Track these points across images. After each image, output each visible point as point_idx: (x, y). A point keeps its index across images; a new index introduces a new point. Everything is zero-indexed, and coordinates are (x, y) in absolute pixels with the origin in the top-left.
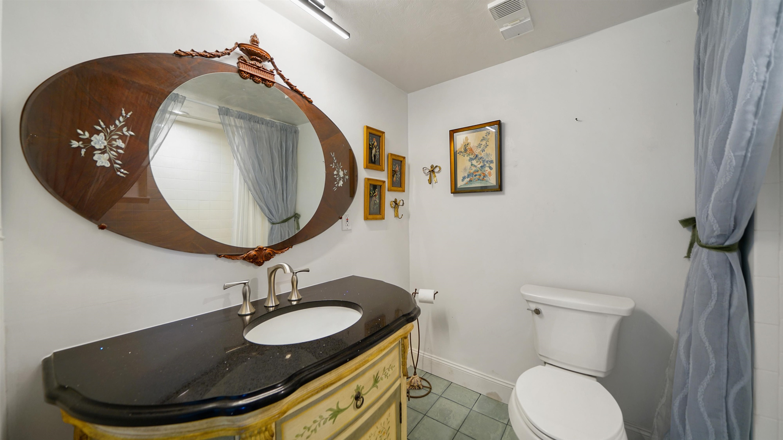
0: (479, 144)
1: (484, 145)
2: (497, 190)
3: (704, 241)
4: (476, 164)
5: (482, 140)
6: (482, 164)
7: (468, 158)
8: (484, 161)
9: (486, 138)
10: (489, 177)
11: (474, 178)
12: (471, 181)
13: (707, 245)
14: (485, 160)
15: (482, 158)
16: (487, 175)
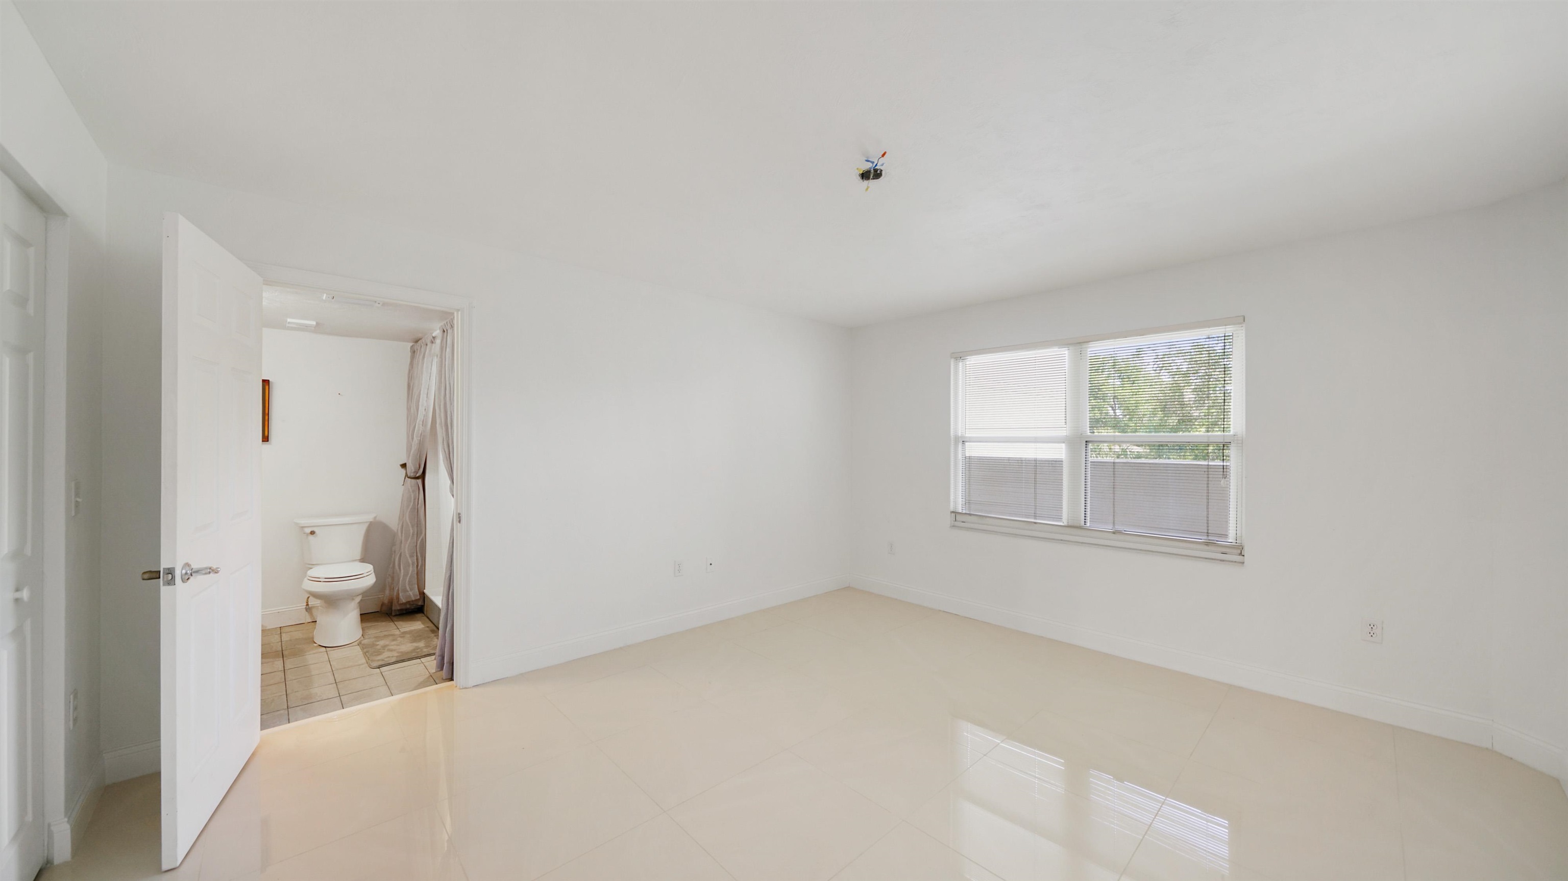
3: (409, 474)
13: (410, 477)
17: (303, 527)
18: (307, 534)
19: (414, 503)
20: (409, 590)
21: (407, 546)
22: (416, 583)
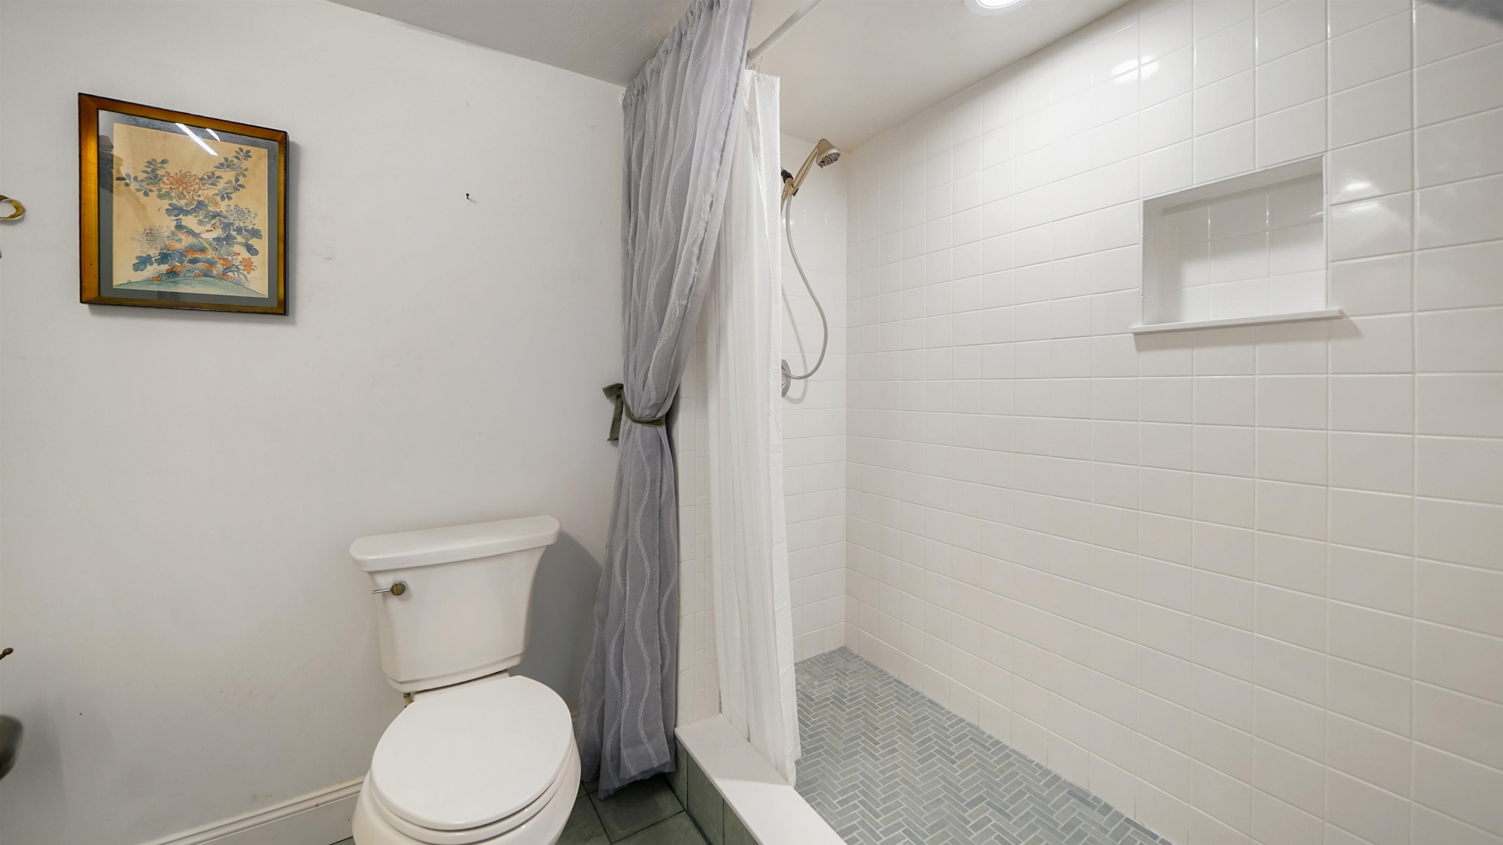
0: (210, 174)
1: (230, 182)
2: (274, 311)
3: (637, 412)
4: (197, 229)
5: (222, 165)
6: (218, 233)
7: (165, 204)
8: (227, 226)
9: (238, 165)
10: (245, 273)
11: (187, 268)
12: (172, 273)
13: (641, 420)
14: (232, 224)
15: (219, 215)
16: (237, 267)
17: (372, 573)
18: (384, 594)
19: (652, 490)
20: (645, 740)
21: (638, 614)
22: (661, 716)
